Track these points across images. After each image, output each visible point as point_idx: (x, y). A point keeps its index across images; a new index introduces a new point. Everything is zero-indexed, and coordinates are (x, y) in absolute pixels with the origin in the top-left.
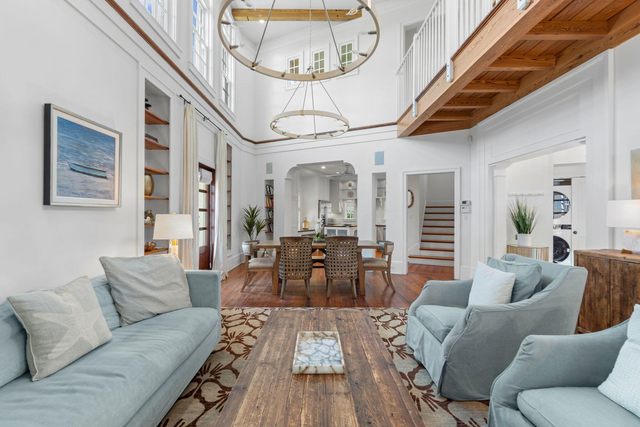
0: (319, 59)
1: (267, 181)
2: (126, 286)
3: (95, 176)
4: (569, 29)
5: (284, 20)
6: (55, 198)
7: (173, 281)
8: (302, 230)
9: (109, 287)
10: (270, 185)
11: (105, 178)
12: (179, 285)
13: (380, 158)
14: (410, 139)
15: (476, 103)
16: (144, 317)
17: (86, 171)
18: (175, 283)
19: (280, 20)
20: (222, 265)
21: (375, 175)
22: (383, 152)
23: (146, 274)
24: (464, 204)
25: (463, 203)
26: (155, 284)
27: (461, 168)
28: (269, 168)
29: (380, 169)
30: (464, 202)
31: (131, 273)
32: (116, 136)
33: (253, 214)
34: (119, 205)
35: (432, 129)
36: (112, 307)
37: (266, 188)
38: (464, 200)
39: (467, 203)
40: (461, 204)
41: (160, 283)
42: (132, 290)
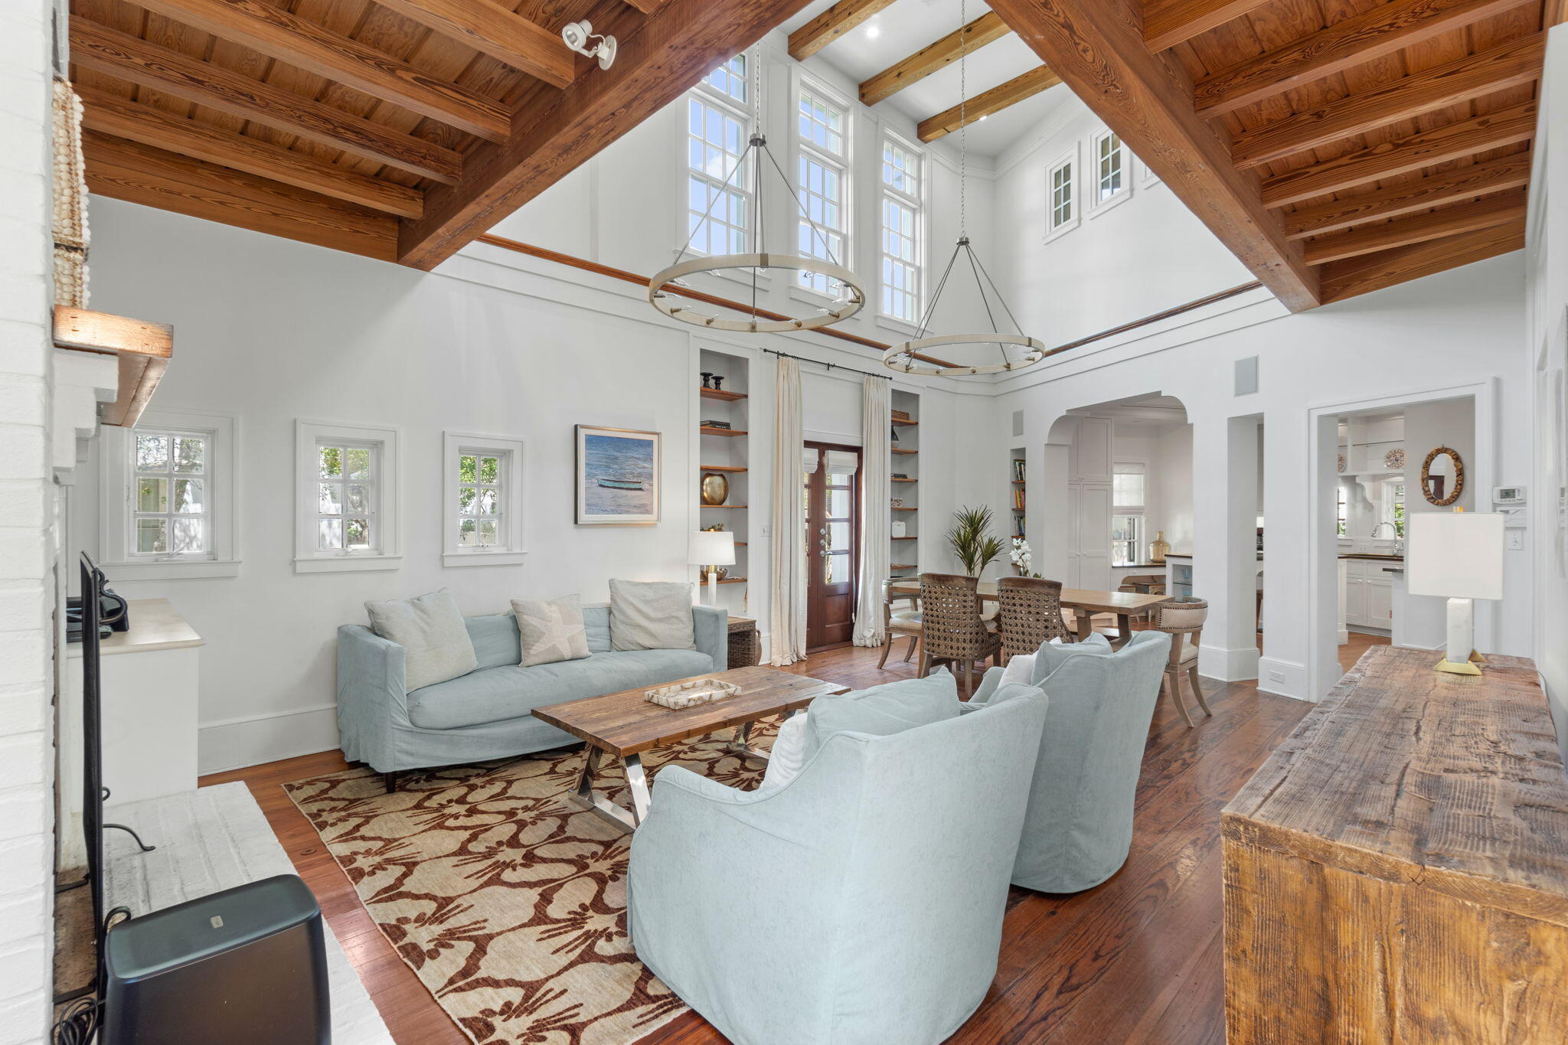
0: (1111, 149)
1: (1014, 451)
2: (622, 612)
3: (627, 489)
4: (1391, 25)
5: (1017, 101)
6: (583, 517)
7: (673, 614)
8: (1149, 564)
9: (610, 612)
10: (1020, 459)
11: (640, 489)
12: (681, 620)
13: (1247, 377)
14: (1331, 311)
15: (1458, 184)
16: (633, 648)
17: (617, 485)
18: (677, 618)
19: (1009, 105)
20: (873, 618)
21: (1234, 422)
22: (1256, 358)
23: (646, 602)
24: (1507, 500)
25: (1502, 497)
26: (652, 614)
27: (1497, 382)
28: (1018, 423)
29: (1247, 406)
30: (1507, 494)
31: (631, 599)
32: (654, 438)
33: (975, 524)
34: (659, 519)
35: (1398, 271)
36: (607, 629)
37: (1015, 467)
38: (1506, 486)
39: (1517, 497)
40: (1498, 500)
41: (659, 615)
42: (627, 617)
